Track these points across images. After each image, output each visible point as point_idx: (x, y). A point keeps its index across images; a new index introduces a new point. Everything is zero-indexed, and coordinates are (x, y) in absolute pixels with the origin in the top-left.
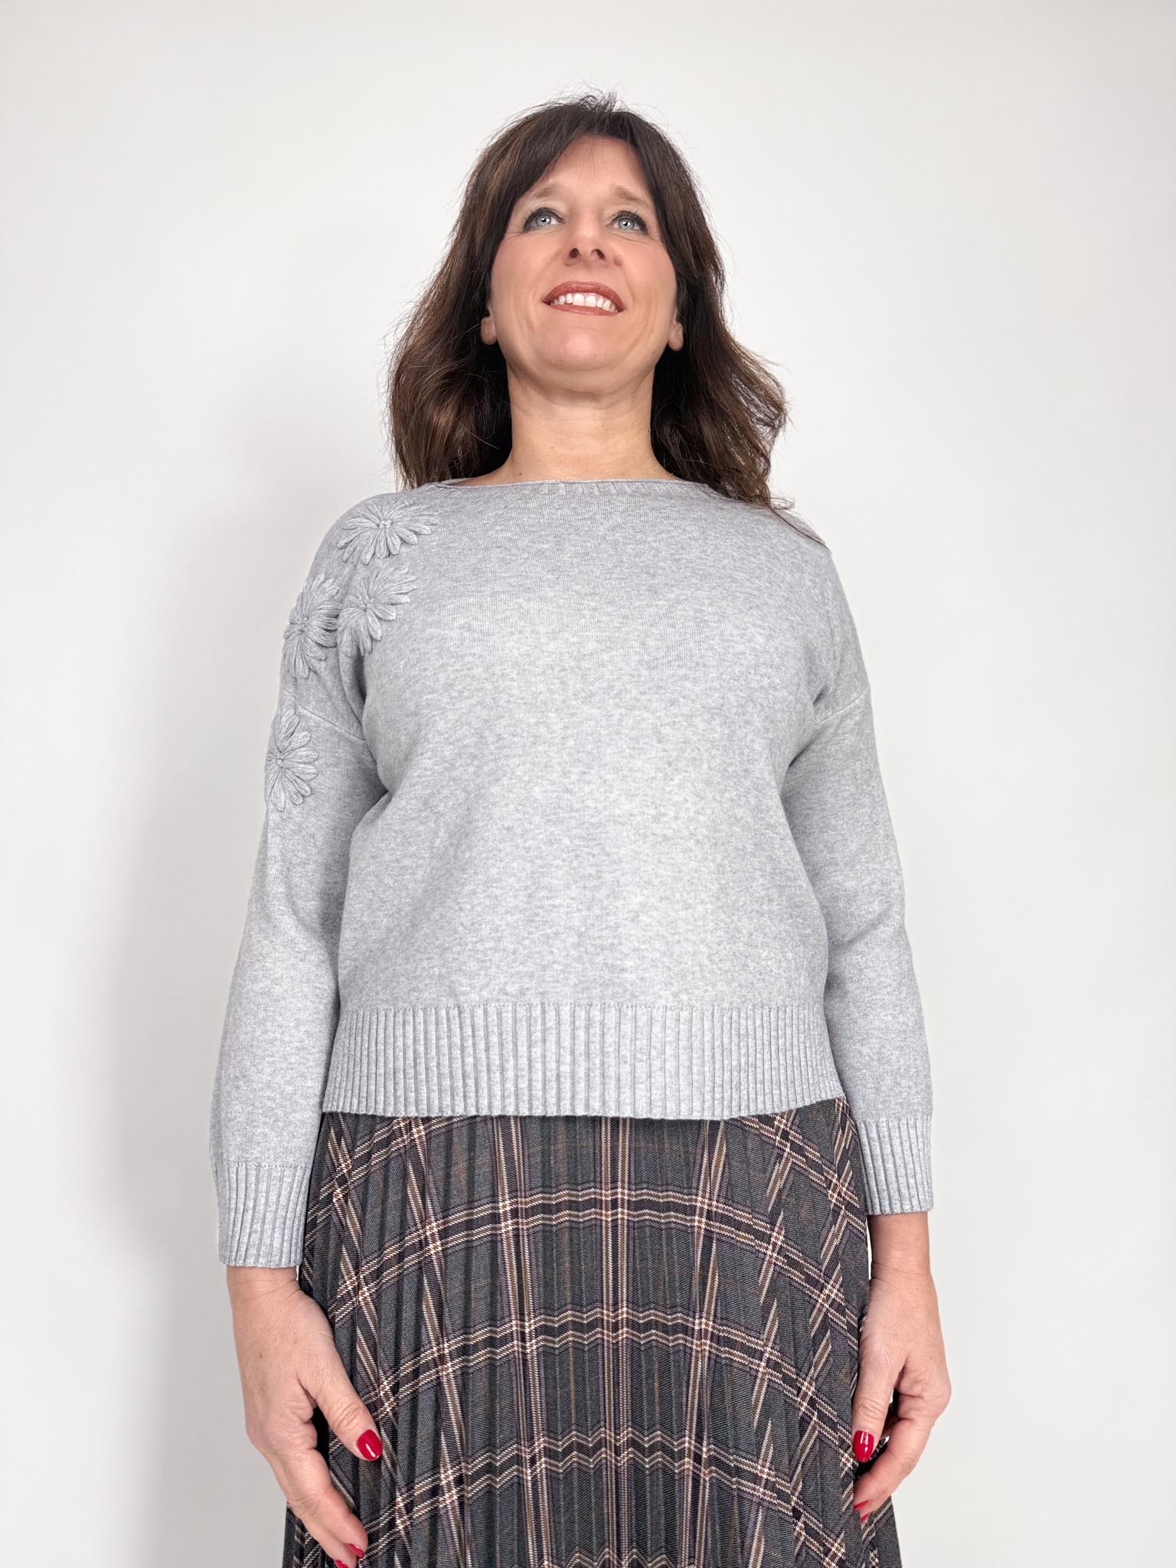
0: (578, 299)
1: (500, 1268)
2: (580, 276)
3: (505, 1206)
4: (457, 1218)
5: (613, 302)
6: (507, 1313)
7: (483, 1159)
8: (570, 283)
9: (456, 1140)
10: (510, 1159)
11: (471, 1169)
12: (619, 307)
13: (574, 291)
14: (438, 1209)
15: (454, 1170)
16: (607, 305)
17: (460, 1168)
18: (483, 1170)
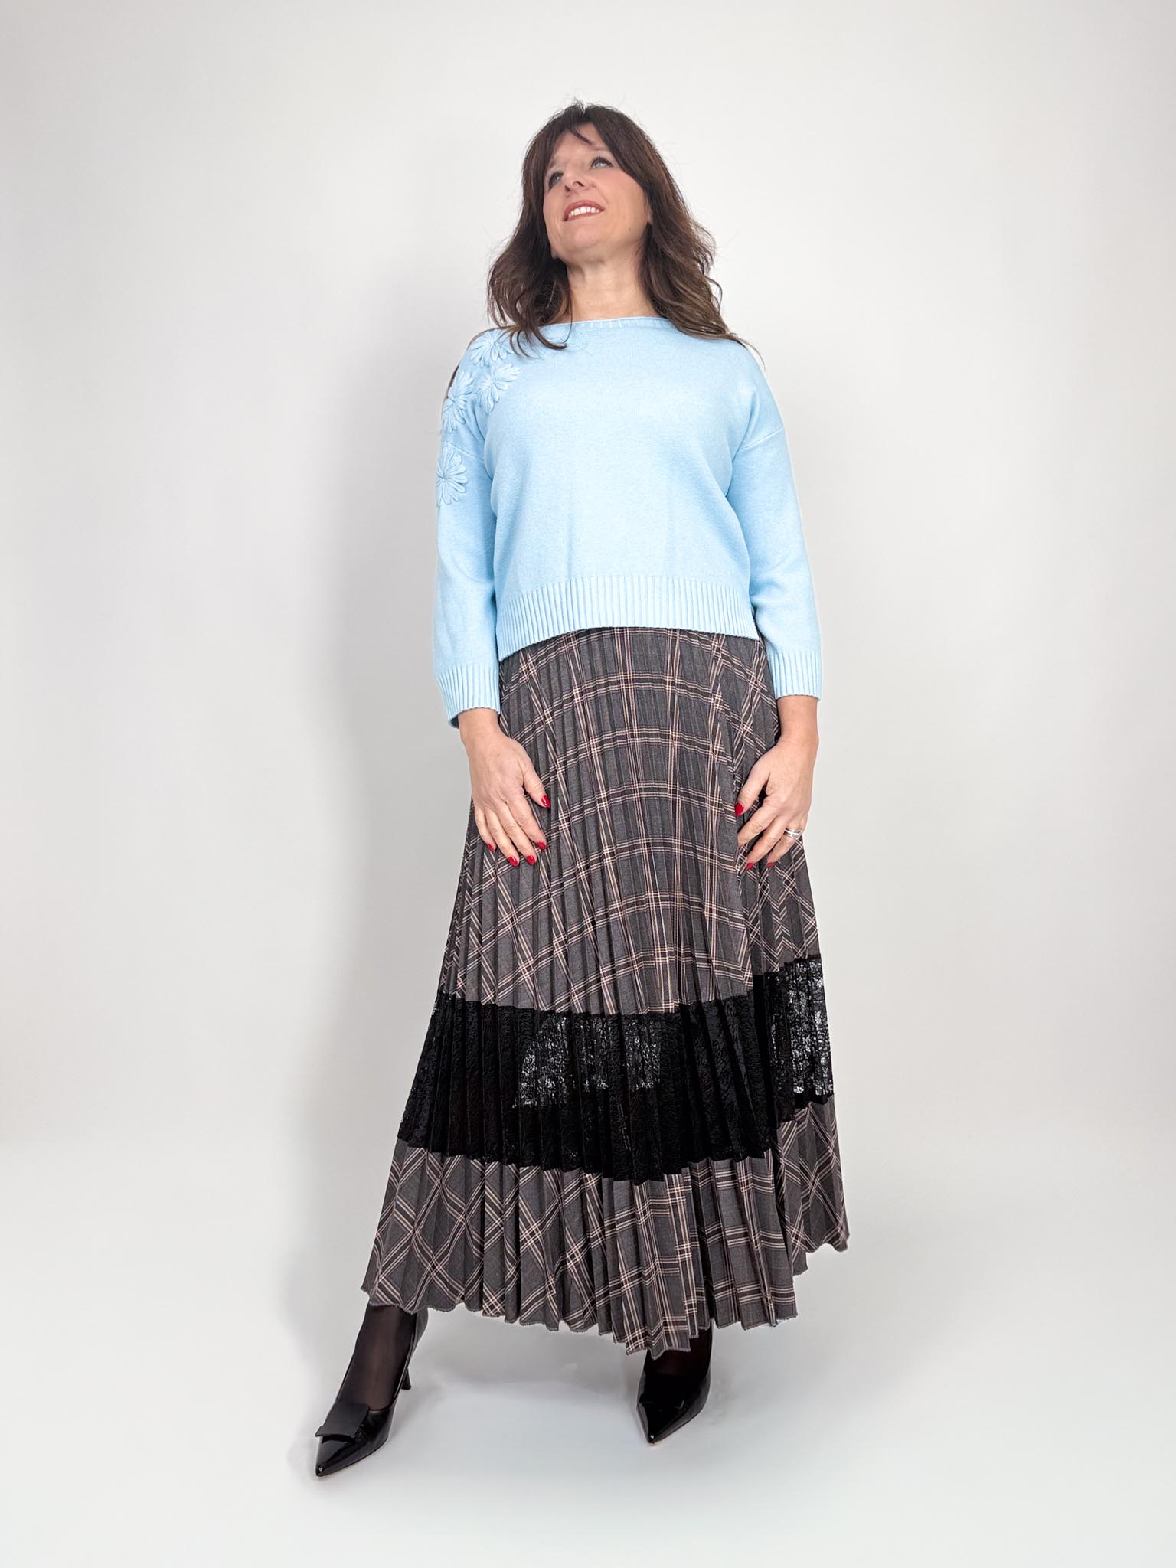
0: (577, 212)
1: (577, 719)
2: (574, 199)
3: (576, 691)
4: (556, 703)
5: (597, 208)
6: (582, 739)
7: (564, 673)
8: (570, 206)
9: (551, 667)
10: (576, 669)
11: (560, 680)
12: (602, 210)
13: (573, 209)
14: (548, 703)
15: (552, 682)
16: (593, 210)
17: (555, 680)
18: (564, 679)
